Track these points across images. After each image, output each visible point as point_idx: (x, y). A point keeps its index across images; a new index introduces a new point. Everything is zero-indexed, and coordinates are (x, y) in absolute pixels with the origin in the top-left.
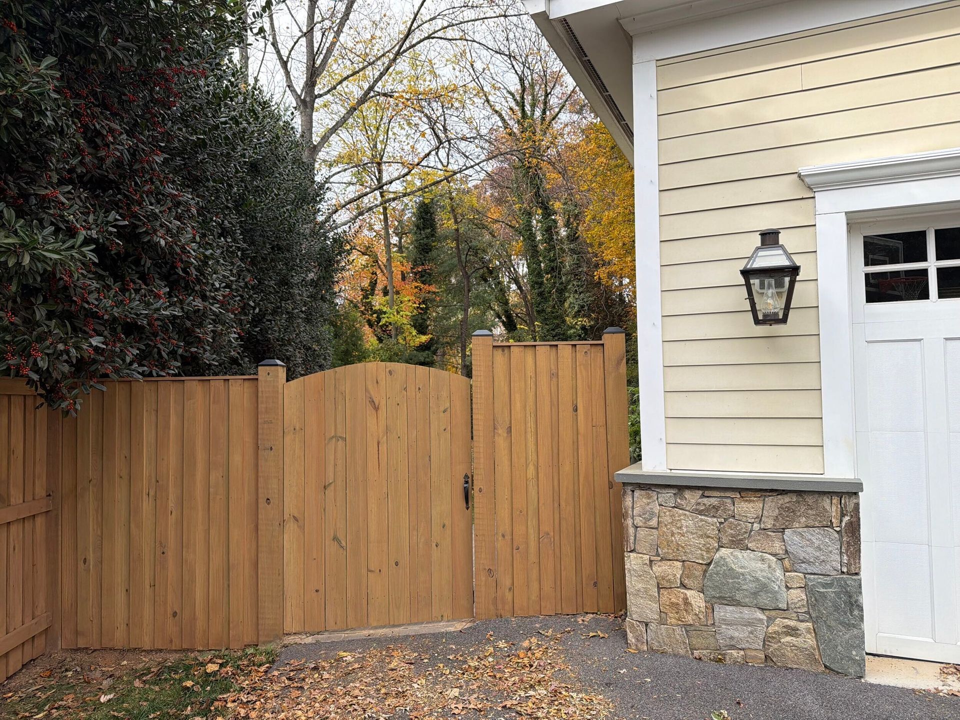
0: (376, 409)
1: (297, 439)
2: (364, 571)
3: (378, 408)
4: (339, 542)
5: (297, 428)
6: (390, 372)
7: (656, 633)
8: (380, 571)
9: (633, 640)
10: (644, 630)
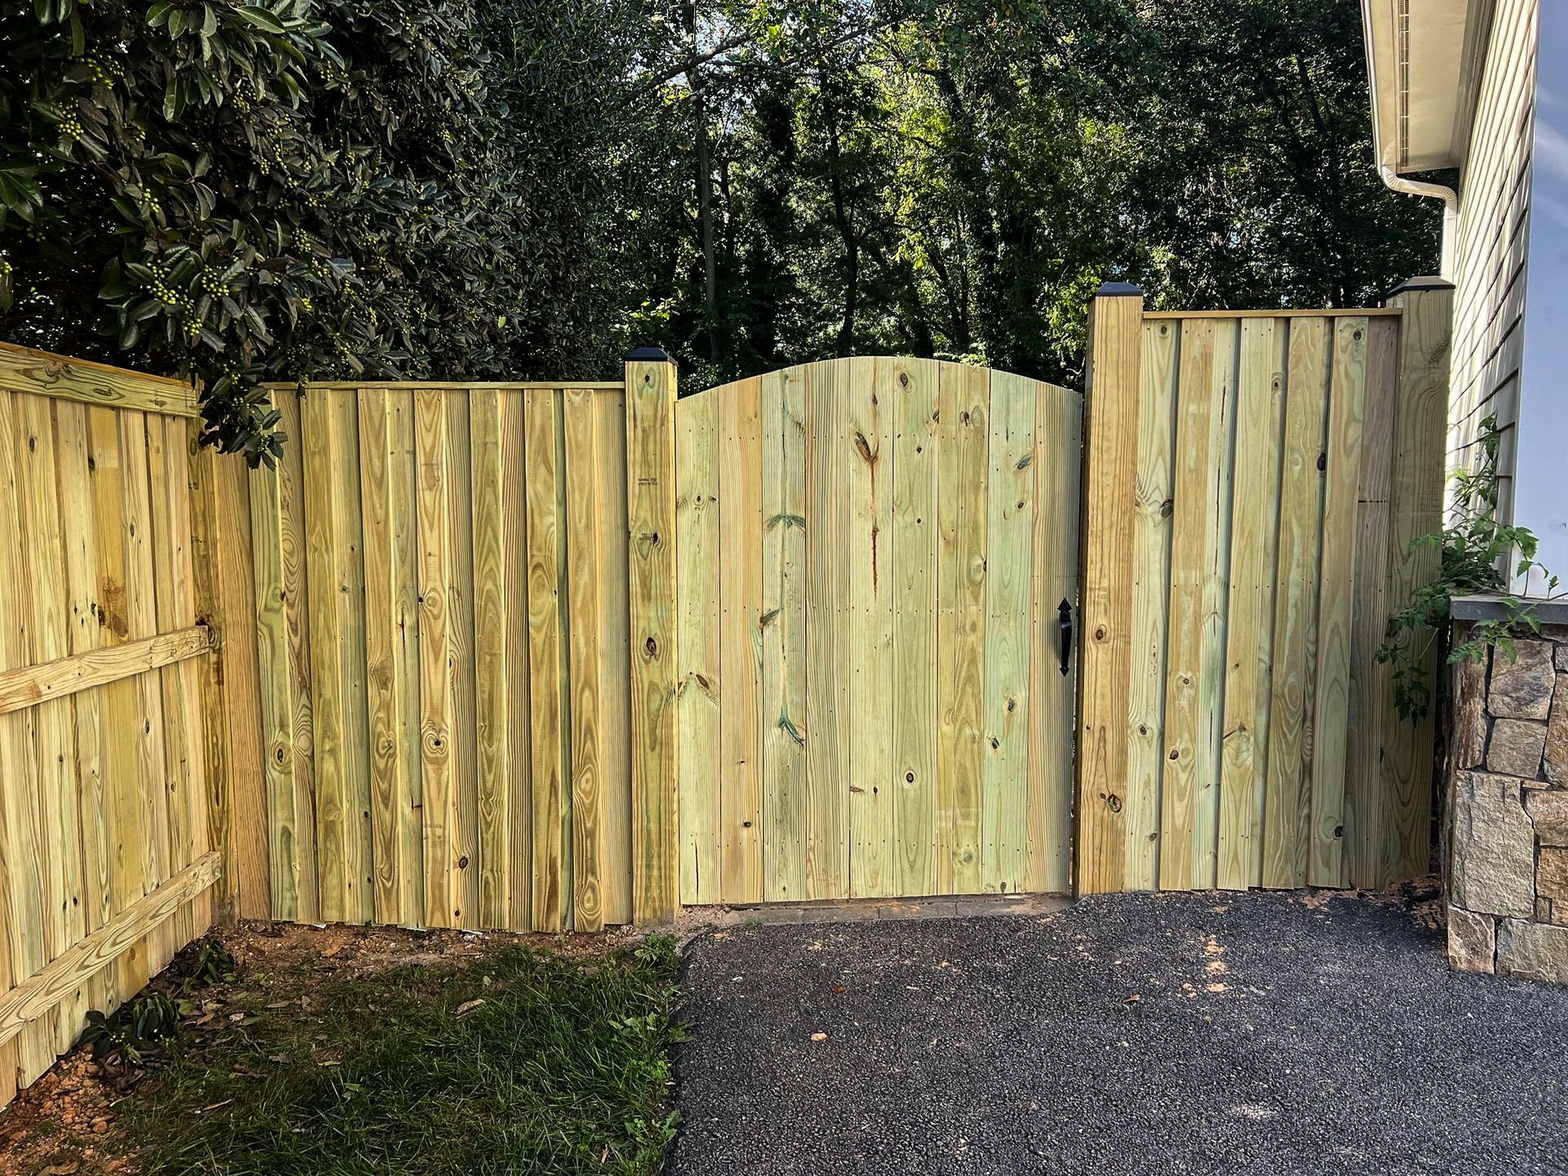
0: (871, 458)
1: (703, 521)
2: (844, 789)
3: (876, 457)
4: (793, 732)
5: (704, 497)
6: (904, 380)
7: (1522, 938)
8: (875, 790)
9: (1463, 952)
10: (1491, 932)
